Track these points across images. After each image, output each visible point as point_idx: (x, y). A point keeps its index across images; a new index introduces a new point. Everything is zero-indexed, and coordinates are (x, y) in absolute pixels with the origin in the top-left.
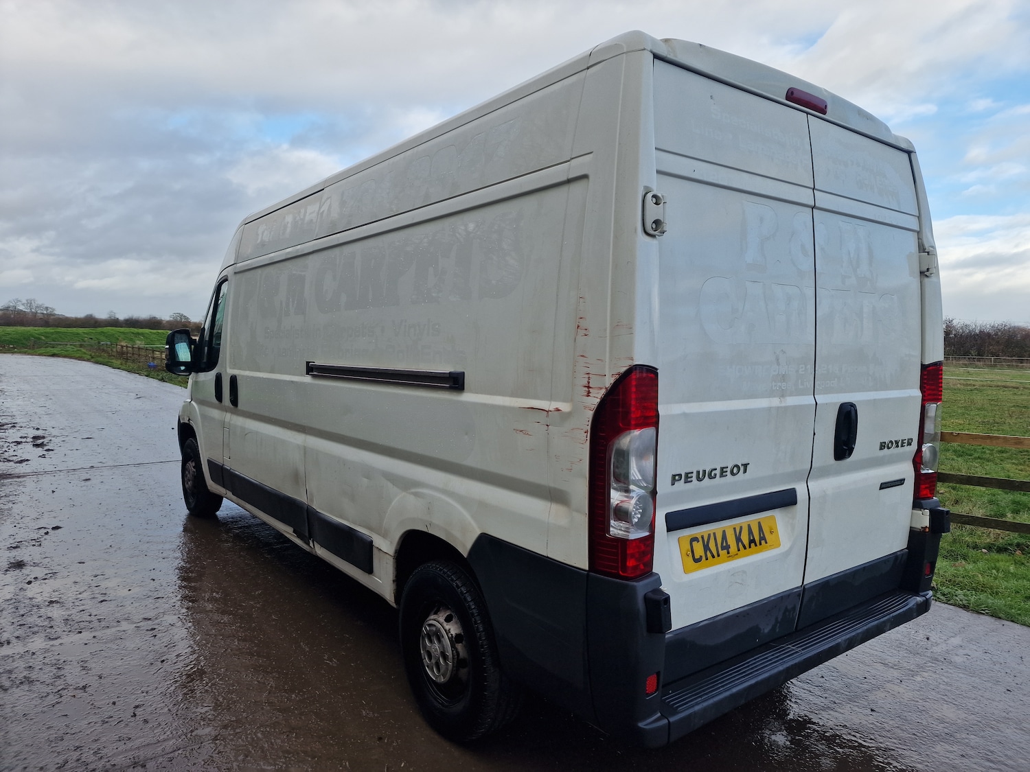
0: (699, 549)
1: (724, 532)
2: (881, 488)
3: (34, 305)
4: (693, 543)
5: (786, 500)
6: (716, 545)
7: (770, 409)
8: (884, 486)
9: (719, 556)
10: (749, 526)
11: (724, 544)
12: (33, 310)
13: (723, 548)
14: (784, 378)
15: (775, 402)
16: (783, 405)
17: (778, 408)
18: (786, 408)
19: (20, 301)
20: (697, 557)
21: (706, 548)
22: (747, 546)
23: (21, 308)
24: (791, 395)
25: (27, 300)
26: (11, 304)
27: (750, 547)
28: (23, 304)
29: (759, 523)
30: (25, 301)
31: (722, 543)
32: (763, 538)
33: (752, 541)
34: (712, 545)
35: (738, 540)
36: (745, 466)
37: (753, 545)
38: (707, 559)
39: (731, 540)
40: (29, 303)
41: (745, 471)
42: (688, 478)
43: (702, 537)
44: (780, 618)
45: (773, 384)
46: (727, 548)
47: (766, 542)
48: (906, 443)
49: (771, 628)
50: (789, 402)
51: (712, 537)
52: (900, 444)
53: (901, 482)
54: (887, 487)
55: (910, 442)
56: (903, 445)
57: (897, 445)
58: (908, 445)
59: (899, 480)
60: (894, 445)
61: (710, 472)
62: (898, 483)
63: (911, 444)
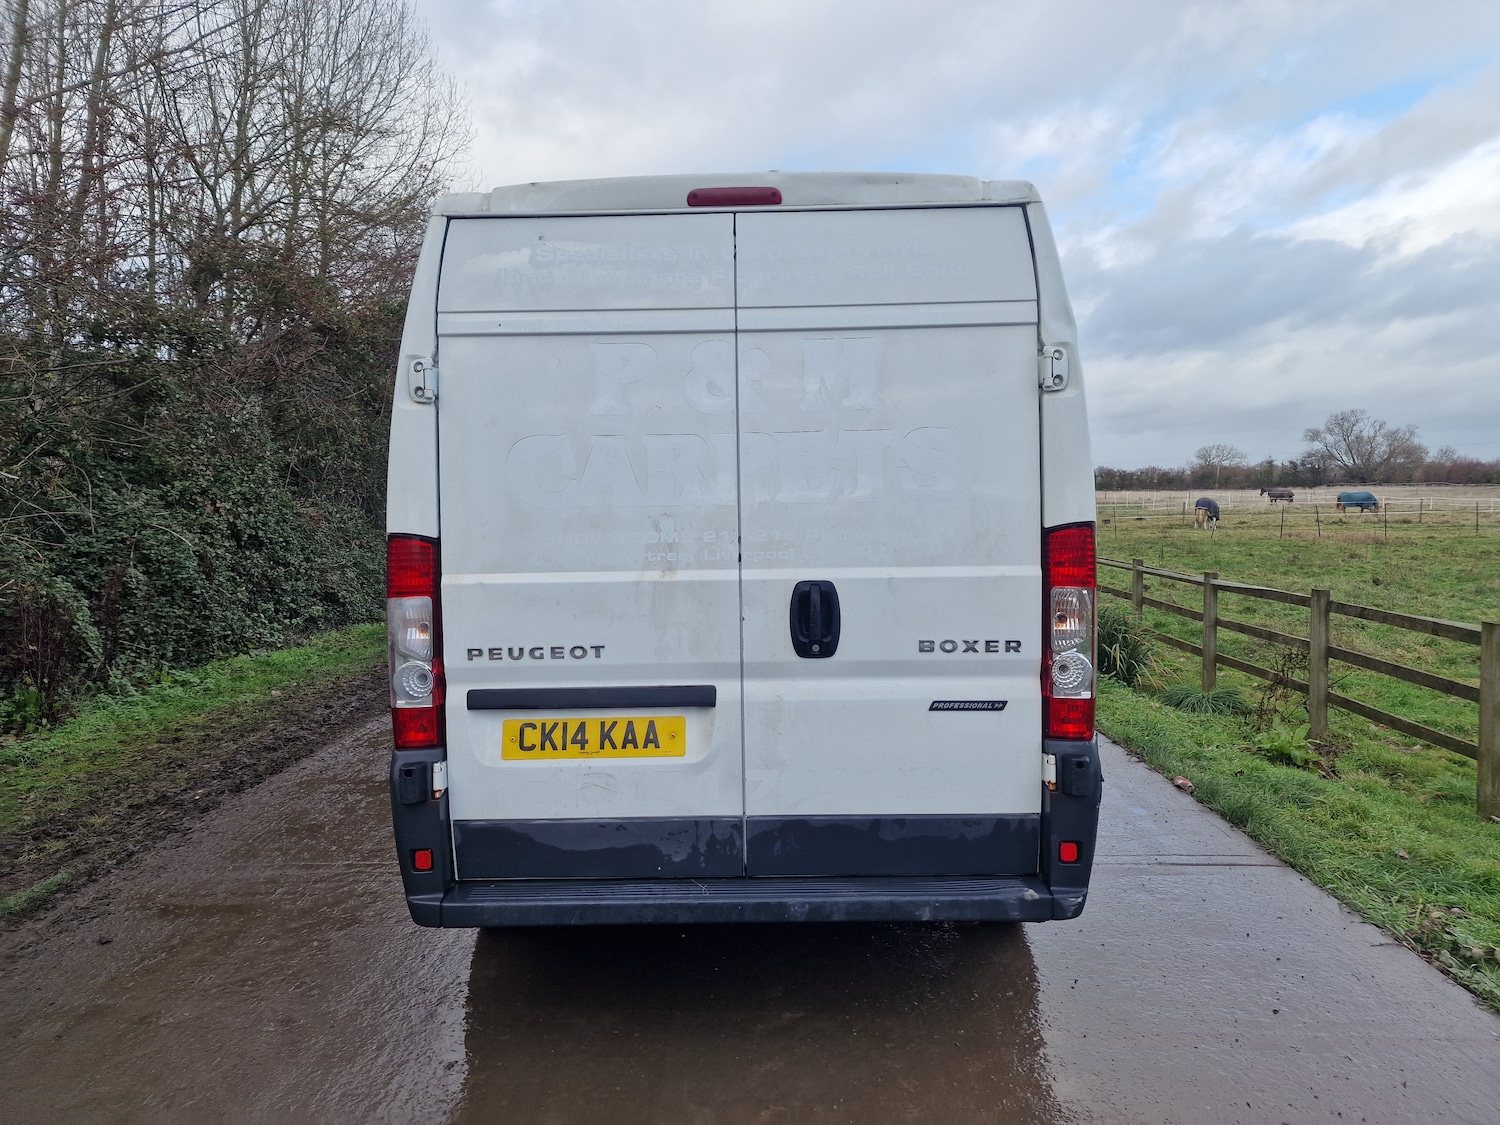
0: (533, 737)
1: (584, 722)
2: (931, 709)
4: (528, 728)
5: (702, 699)
6: (565, 737)
7: (638, 584)
8: (936, 706)
9: (564, 748)
10: (629, 723)
11: (579, 738)
13: (574, 742)
14: (671, 547)
15: (654, 575)
16: (667, 579)
17: (655, 584)
18: (673, 585)
20: (527, 743)
21: (546, 737)
22: (619, 745)
24: (689, 568)
27: (623, 748)
29: (652, 722)
31: (575, 736)
32: (652, 741)
33: (630, 742)
34: (557, 736)
35: (605, 735)
36: (597, 649)
37: (630, 745)
38: (543, 750)
39: (593, 734)
41: (598, 656)
43: (544, 725)
44: (703, 849)
45: (649, 554)
46: (583, 743)
47: (657, 747)
48: (1002, 646)
49: (684, 857)
50: (682, 576)
51: (560, 727)
52: (981, 647)
53: (993, 705)
54: (952, 709)
55: (1013, 646)
56: (991, 649)
57: (971, 647)
58: (1008, 650)
59: (988, 702)
60: (962, 647)
61: (532, 651)
62: (985, 706)
63: (1016, 650)
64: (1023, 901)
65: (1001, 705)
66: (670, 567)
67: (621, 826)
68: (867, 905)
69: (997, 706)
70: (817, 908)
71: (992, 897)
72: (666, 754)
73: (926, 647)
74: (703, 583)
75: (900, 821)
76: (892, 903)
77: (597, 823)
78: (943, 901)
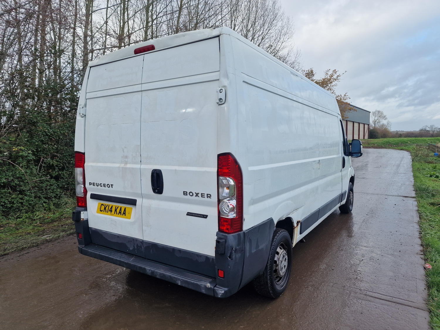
0: (103, 208)
1: (112, 206)
2: (187, 215)
3: (434, 128)
4: (102, 205)
5: (133, 202)
6: (108, 209)
7: (119, 167)
8: (189, 214)
9: (108, 212)
10: (121, 208)
11: (111, 210)
12: (433, 130)
13: (110, 211)
14: (126, 157)
15: (122, 165)
16: (125, 167)
17: (122, 168)
18: (126, 168)
19: (427, 126)
20: (101, 209)
21: (105, 208)
22: (118, 213)
23: (428, 129)
24: (130, 164)
25: (431, 126)
26: (424, 128)
27: (119, 214)
28: (429, 128)
29: (125, 208)
30: (429, 126)
31: (110, 210)
32: (124, 213)
33: (120, 213)
34: (107, 208)
35: (116, 210)
37: (120, 214)
38: (104, 212)
39: (113, 209)
40: (432, 127)
41: (112, 187)
42: (94, 184)
43: (105, 205)
44: (136, 248)
45: (122, 159)
46: (111, 211)
47: (125, 215)
48: (206, 196)
49: (132, 249)
50: (129, 166)
51: (108, 206)
52: (200, 195)
53: (203, 216)
54: (192, 216)
55: (209, 196)
56: (203, 196)
57: (197, 195)
58: (207, 197)
59: (202, 215)
60: (195, 195)
61: (100, 184)
62: (201, 216)
63: (210, 197)
64: (205, 286)
65: (206, 216)
66: (126, 163)
67: (119, 237)
68: (164, 275)
69: (205, 217)
70: (153, 272)
71: (197, 283)
72: (127, 218)
73: (185, 193)
74: (133, 168)
75: (180, 251)
76: (170, 276)
77: (114, 234)
78: (184, 280)
